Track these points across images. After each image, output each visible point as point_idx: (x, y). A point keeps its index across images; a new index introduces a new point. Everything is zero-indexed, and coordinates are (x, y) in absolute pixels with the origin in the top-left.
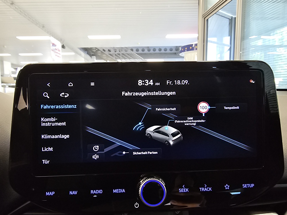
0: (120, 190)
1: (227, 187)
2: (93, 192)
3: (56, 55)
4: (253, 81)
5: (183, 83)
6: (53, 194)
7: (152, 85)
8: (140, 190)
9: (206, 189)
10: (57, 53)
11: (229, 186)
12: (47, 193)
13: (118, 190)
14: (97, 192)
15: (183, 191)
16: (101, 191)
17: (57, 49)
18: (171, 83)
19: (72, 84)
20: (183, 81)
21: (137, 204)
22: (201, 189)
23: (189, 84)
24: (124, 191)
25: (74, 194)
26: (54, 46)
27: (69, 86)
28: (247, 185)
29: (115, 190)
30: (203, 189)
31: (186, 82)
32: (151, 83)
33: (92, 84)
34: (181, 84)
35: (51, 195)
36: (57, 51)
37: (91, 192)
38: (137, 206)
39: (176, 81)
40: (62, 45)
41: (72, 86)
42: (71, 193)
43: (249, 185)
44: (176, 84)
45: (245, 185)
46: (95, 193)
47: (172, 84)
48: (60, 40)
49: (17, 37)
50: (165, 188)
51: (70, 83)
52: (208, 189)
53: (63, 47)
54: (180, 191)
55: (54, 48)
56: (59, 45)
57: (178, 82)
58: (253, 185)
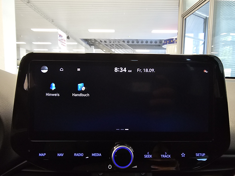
0: (97, 154)
1: (183, 155)
2: (76, 155)
3: (62, 44)
4: (206, 71)
5: (150, 71)
6: (44, 155)
7: (125, 72)
8: (112, 155)
9: (166, 156)
10: (63, 42)
11: (185, 154)
12: (40, 154)
13: (96, 154)
14: (79, 155)
15: (147, 157)
16: (82, 154)
17: (63, 39)
18: (141, 70)
19: (63, 69)
20: (150, 70)
21: (110, 165)
22: (162, 156)
23: (155, 72)
24: (100, 155)
25: (61, 156)
26: (61, 36)
27: (60, 70)
28: (200, 154)
29: (93, 154)
30: (164, 156)
31: (153, 70)
32: (125, 70)
33: (79, 70)
34: (148, 72)
35: (43, 156)
36: (63, 41)
37: (75, 155)
38: (110, 167)
39: (144, 69)
40: (67, 36)
41: (63, 70)
42: (58, 155)
43: (201, 154)
44: (144, 72)
45: (197, 154)
46: (77, 156)
47: (141, 72)
48: (66, 32)
49: (31, 29)
50: (133, 154)
51: (61, 69)
52: (168, 156)
53: (68, 38)
54: (145, 157)
55: (61, 38)
56: (65, 36)
57: (146, 70)
58: (204, 154)
